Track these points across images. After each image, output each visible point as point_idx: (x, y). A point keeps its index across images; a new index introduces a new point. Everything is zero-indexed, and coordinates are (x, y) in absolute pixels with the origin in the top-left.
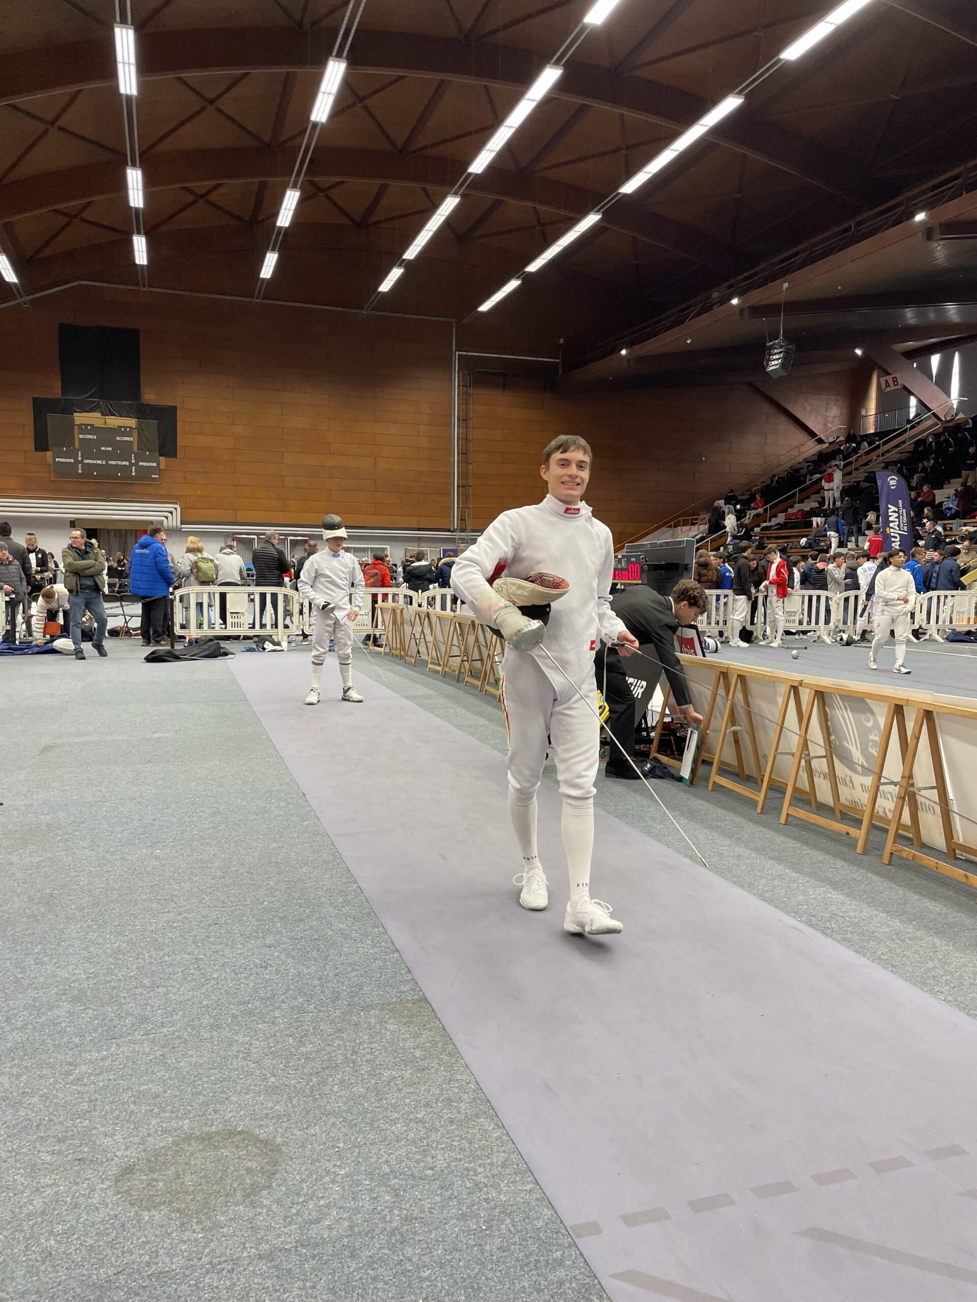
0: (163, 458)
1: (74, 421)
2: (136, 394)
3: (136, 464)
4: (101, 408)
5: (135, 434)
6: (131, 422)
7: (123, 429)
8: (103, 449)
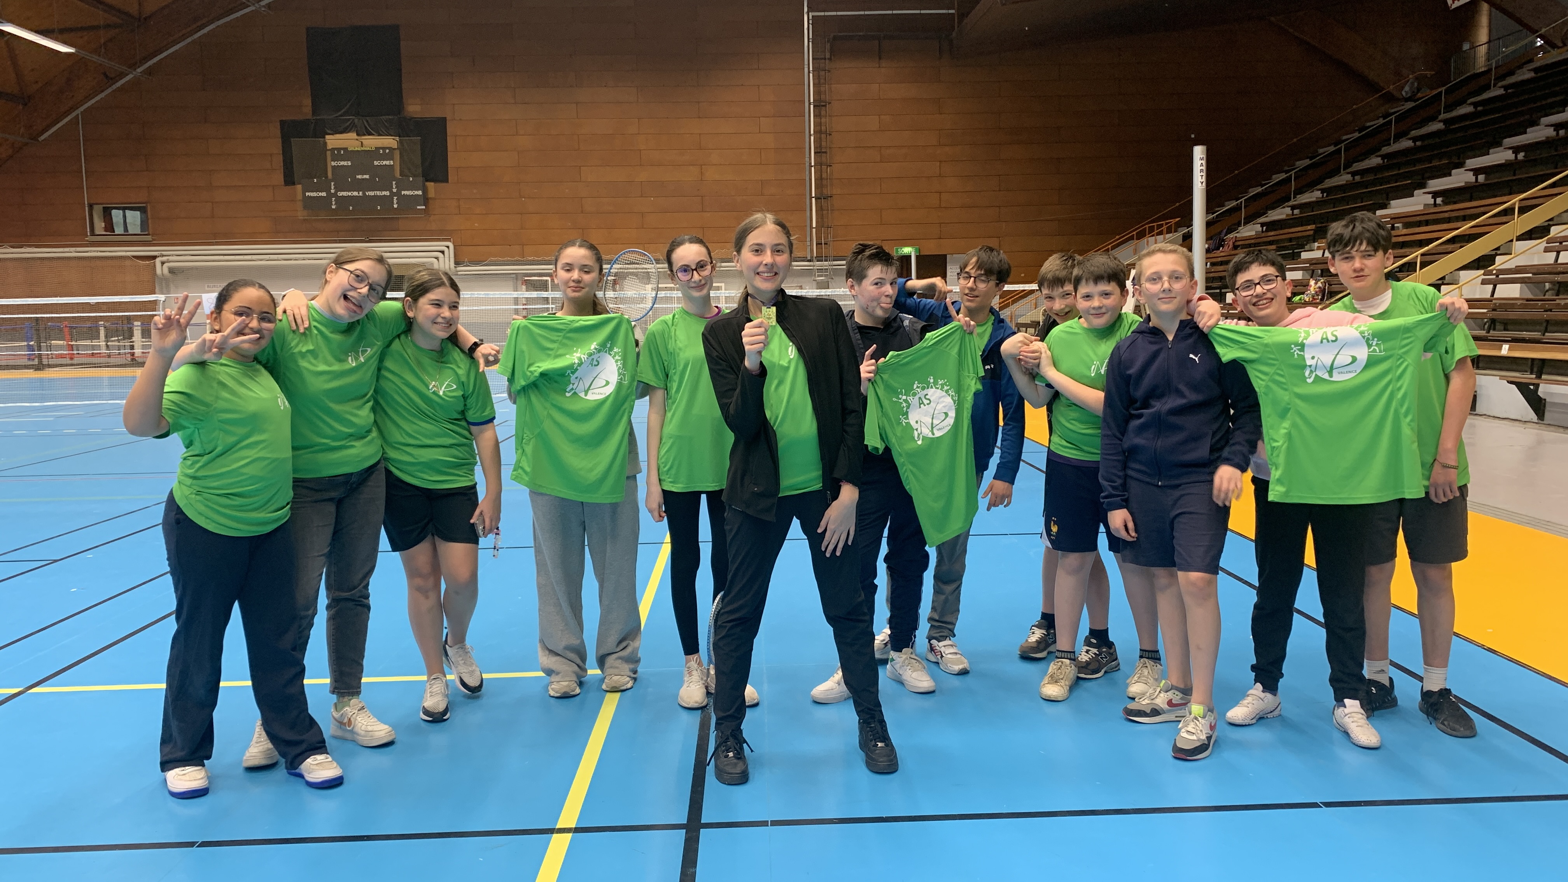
0: (432, 184)
1: (325, 143)
2: (398, 105)
3: (398, 194)
4: (356, 127)
5: (397, 155)
6: (390, 142)
7: (381, 152)
8: (359, 177)
